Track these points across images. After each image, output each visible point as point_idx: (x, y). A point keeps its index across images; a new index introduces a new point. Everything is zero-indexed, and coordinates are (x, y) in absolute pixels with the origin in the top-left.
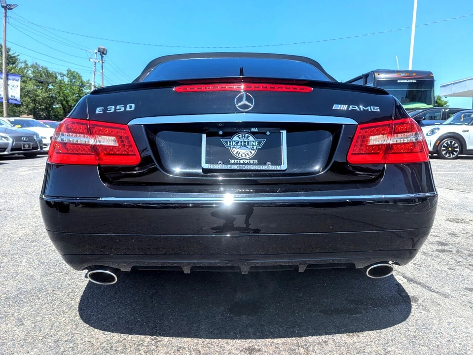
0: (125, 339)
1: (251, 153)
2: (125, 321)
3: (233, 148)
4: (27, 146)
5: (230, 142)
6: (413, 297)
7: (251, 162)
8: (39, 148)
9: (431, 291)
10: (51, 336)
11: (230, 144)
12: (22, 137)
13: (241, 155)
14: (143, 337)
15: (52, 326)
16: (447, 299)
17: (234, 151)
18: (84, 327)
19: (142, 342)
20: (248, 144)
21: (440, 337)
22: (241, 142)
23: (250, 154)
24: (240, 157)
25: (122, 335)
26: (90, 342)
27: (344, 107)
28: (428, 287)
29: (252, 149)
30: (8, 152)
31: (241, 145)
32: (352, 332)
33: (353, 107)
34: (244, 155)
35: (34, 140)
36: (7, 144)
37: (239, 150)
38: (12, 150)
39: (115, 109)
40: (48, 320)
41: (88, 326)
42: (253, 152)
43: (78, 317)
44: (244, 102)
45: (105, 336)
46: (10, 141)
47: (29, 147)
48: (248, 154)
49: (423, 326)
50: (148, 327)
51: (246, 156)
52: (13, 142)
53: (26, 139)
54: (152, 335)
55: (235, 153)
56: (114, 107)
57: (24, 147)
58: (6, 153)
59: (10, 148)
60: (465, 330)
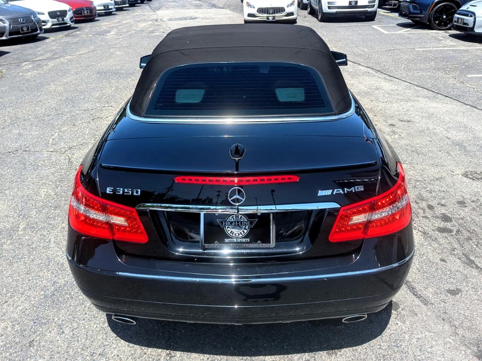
0: (145, 354)
1: (244, 232)
2: (145, 330)
3: (228, 227)
4: (25, 29)
5: (225, 222)
6: (396, 303)
7: (244, 240)
8: (39, 29)
9: (414, 294)
10: (87, 348)
11: (225, 225)
12: (18, 18)
13: (235, 235)
14: (160, 350)
15: (87, 335)
16: (425, 307)
17: (229, 231)
18: (113, 337)
19: (159, 357)
20: (241, 224)
21: (405, 356)
22: (235, 222)
23: (242, 233)
24: (234, 236)
25: (143, 348)
26: (118, 356)
27: (328, 192)
28: (413, 288)
29: (245, 229)
30: (6, 36)
31: (235, 224)
32: (332, 349)
33: (337, 191)
34: (237, 235)
35: (32, 20)
36: (5, 28)
37: (233, 230)
38: (10, 34)
39: (124, 192)
40: (83, 327)
41: (115, 335)
42: (245, 231)
43: (107, 324)
44: (237, 196)
45: (129, 349)
46: (7, 24)
47: (28, 29)
48: (241, 233)
49: (394, 343)
50: (164, 339)
51: (239, 235)
52: (10, 25)
53: (23, 20)
54: (167, 349)
55: (229, 232)
56: (122, 189)
57: (22, 30)
58: (4, 38)
59: (7, 32)
60: (429, 350)
